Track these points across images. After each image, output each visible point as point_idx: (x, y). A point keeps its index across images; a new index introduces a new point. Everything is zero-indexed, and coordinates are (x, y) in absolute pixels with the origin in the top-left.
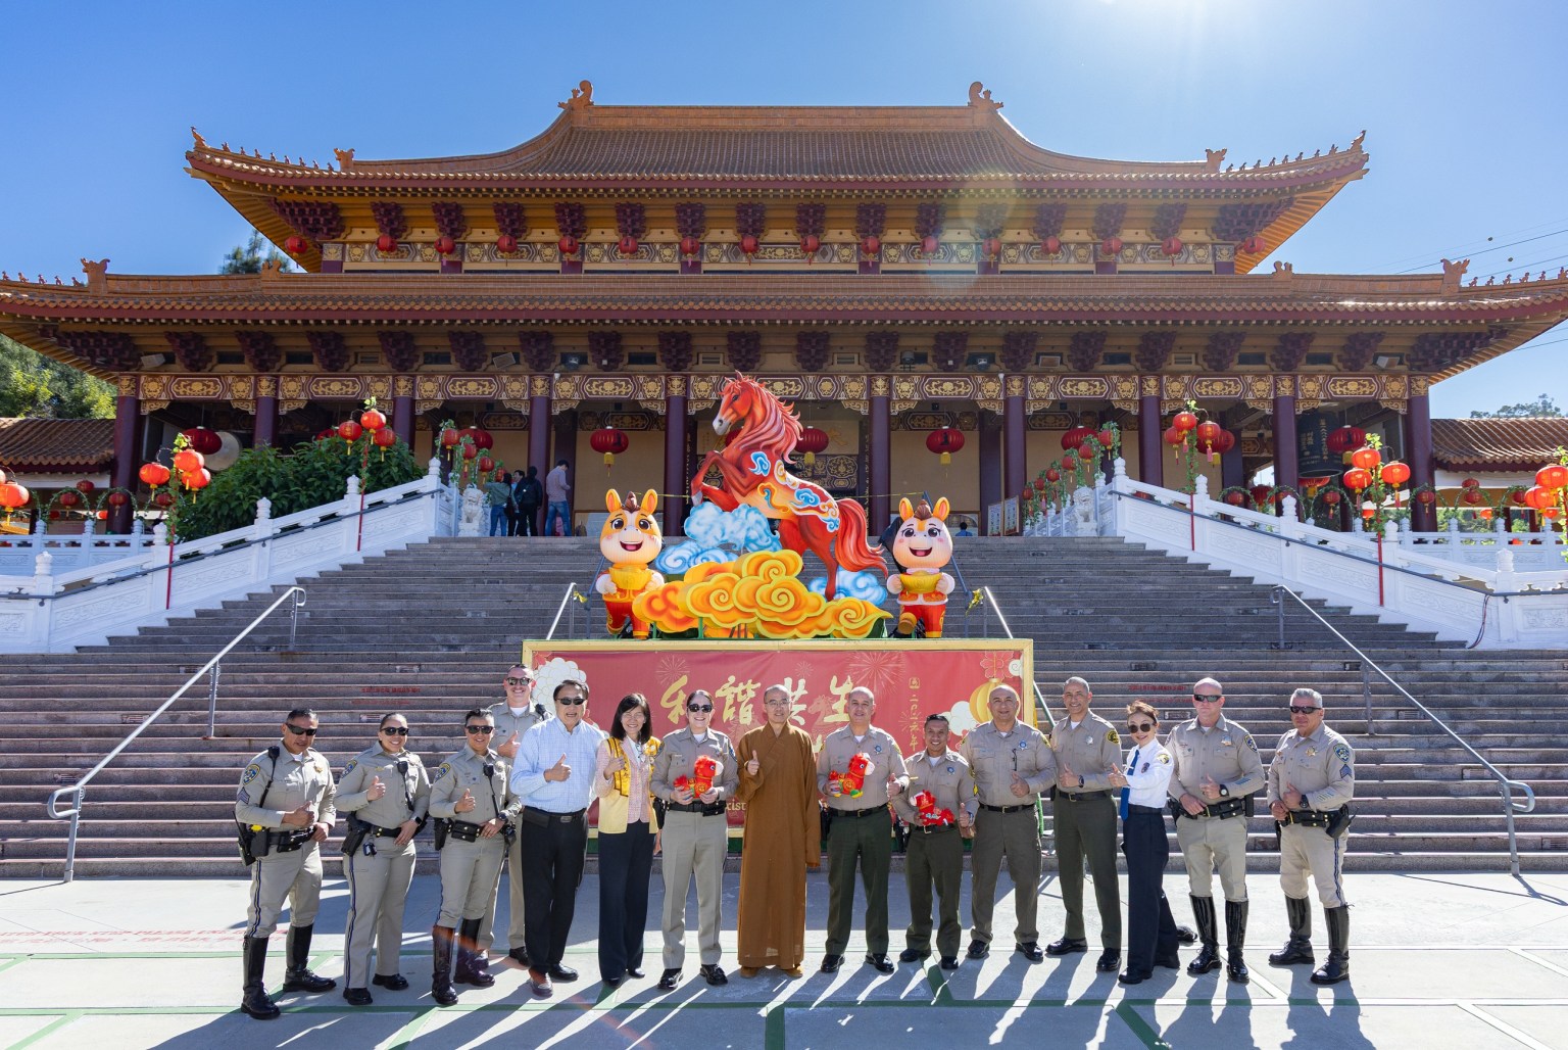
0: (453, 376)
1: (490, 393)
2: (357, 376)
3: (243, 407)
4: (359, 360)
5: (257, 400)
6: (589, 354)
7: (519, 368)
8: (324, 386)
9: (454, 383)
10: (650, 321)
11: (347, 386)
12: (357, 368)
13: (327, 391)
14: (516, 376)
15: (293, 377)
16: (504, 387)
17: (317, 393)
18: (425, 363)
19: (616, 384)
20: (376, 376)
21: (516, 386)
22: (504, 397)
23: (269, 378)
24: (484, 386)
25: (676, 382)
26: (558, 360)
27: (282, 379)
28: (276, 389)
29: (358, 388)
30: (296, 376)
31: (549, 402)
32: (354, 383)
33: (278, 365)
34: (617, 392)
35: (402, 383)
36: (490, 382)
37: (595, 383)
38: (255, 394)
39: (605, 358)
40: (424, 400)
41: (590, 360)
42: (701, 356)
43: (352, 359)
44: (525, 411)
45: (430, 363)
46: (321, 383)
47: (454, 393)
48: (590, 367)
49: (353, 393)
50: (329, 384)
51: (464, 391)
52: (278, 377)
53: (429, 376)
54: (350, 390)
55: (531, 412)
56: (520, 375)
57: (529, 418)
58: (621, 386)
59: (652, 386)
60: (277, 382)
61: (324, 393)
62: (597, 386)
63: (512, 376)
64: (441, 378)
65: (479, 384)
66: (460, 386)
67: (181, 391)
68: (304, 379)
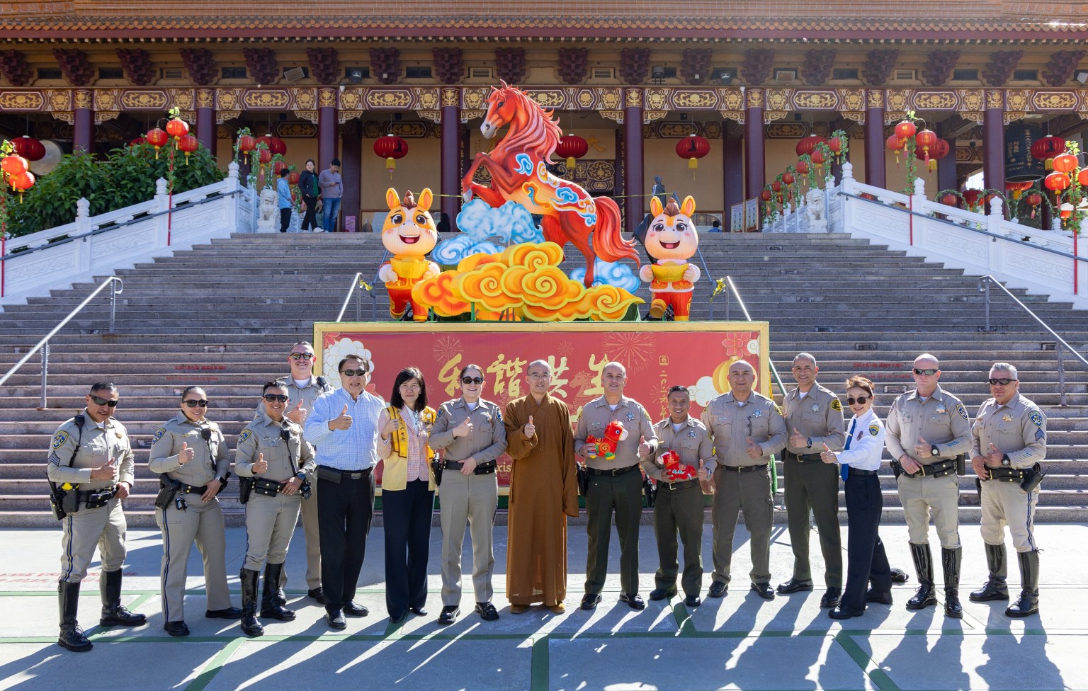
0: (249, 89)
1: (282, 104)
2: (163, 90)
3: (63, 118)
4: (165, 75)
5: (74, 111)
6: (371, 68)
7: (308, 81)
8: (134, 99)
9: (250, 95)
10: (425, 38)
11: (155, 99)
12: (163, 82)
13: (136, 102)
14: (306, 89)
15: (106, 90)
16: (295, 99)
17: (128, 105)
18: (224, 77)
19: (396, 96)
20: (180, 89)
21: (305, 97)
22: (295, 108)
23: (85, 92)
24: (277, 98)
25: (450, 94)
26: (343, 73)
27: (96, 92)
28: (91, 101)
29: (164, 100)
30: (109, 90)
31: (336, 112)
32: (161, 95)
33: (92, 80)
34: (397, 103)
35: (204, 95)
36: (283, 95)
37: (376, 95)
38: (73, 107)
39: (385, 72)
40: (224, 111)
41: (371, 74)
42: (472, 70)
43: (158, 74)
44: (314, 121)
45: (228, 77)
46: (131, 96)
47: (250, 105)
48: (373, 80)
49: (160, 105)
50: (138, 97)
51: (259, 103)
52: (92, 90)
53: (228, 89)
54: (158, 102)
55: (320, 121)
56: (309, 88)
57: (318, 126)
58: (400, 98)
59: (428, 97)
60: (92, 95)
61: (134, 105)
62: (379, 98)
63: (302, 88)
64: (238, 91)
65: (273, 96)
66: (256, 98)
67: (7, 104)
68: (116, 93)
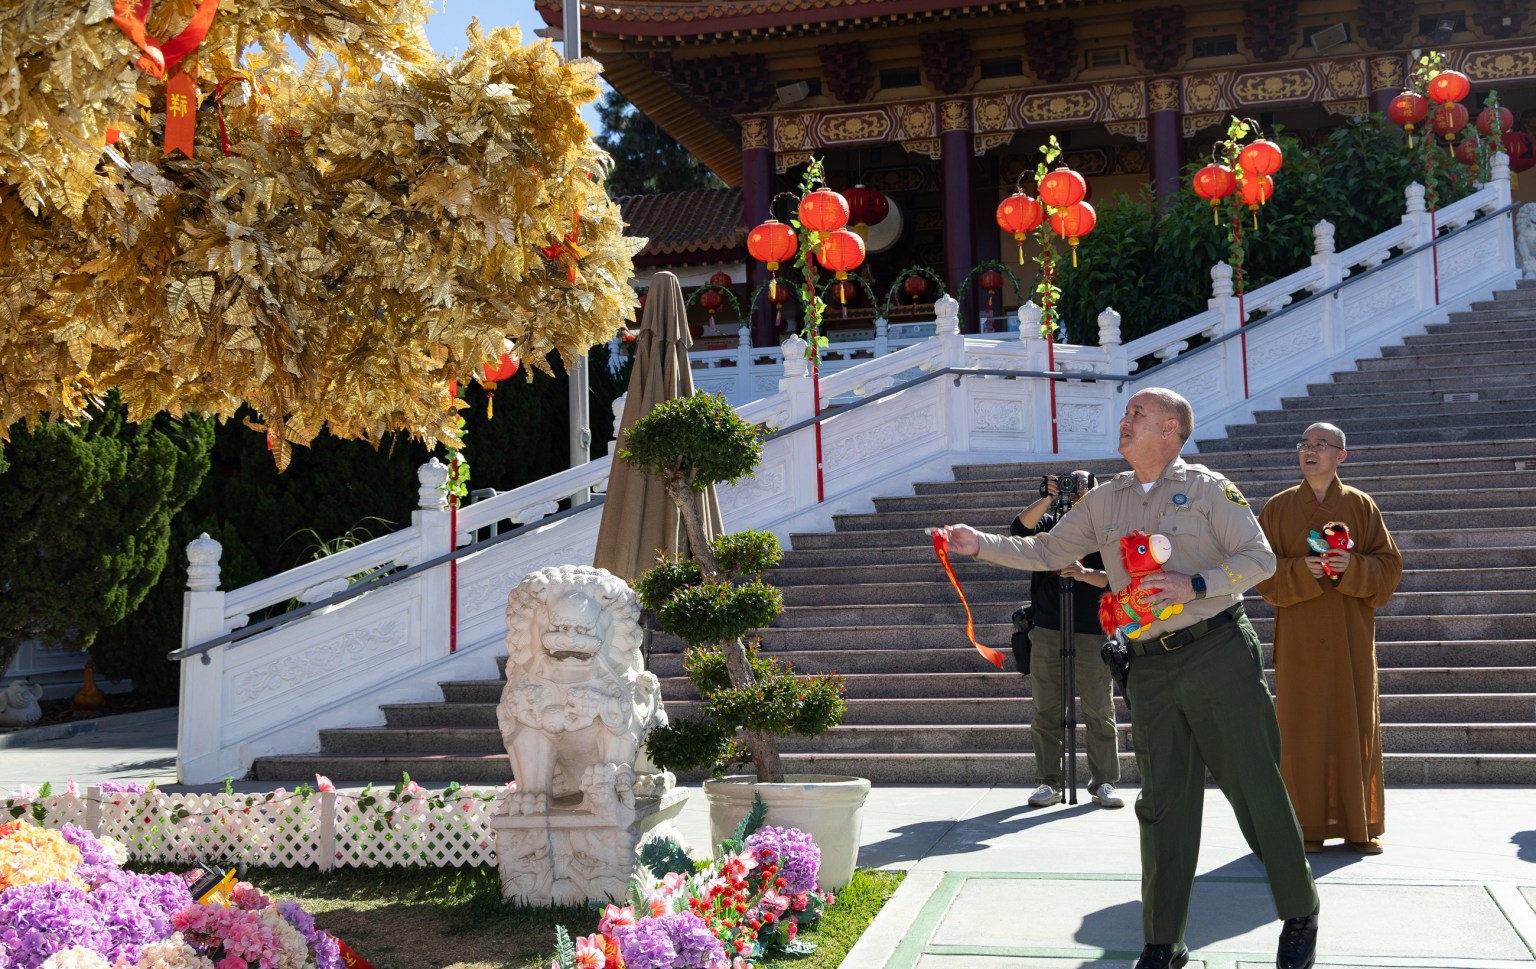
0: (1241, 72)
1: (1304, 93)
2: (1089, 87)
3: (920, 149)
4: (1090, 63)
5: (943, 137)
7: (1350, 48)
8: (1040, 107)
9: (1244, 82)
11: (1076, 104)
12: (1088, 75)
13: (1045, 113)
14: (1344, 62)
15: (993, 97)
16: (1326, 82)
17: (1031, 118)
18: (1195, 56)
19: (1516, 58)
20: (1119, 83)
21: (1345, 77)
22: (1327, 96)
23: (960, 102)
24: (1293, 83)
26: (1416, 28)
27: (976, 102)
28: (970, 118)
29: (1093, 105)
30: (997, 95)
32: (1086, 97)
33: (970, 82)
34: (1520, 70)
35: (1163, 90)
36: (1303, 76)
37: (1479, 61)
38: (939, 129)
39: (1506, 14)
40: (1197, 114)
41: (1469, 23)
43: (1081, 60)
45: (1201, 56)
46: (1036, 103)
47: (1245, 99)
49: (1086, 113)
50: (1048, 103)
51: (1261, 94)
52: (970, 99)
53: (1203, 75)
54: (1082, 109)
56: (1351, 60)
60: (970, 108)
62: (1484, 64)
63: (1338, 62)
64: (1221, 77)
65: (1285, 81)
66: (1255, 87)
67: (832, 135)
68: (1009, 100)
